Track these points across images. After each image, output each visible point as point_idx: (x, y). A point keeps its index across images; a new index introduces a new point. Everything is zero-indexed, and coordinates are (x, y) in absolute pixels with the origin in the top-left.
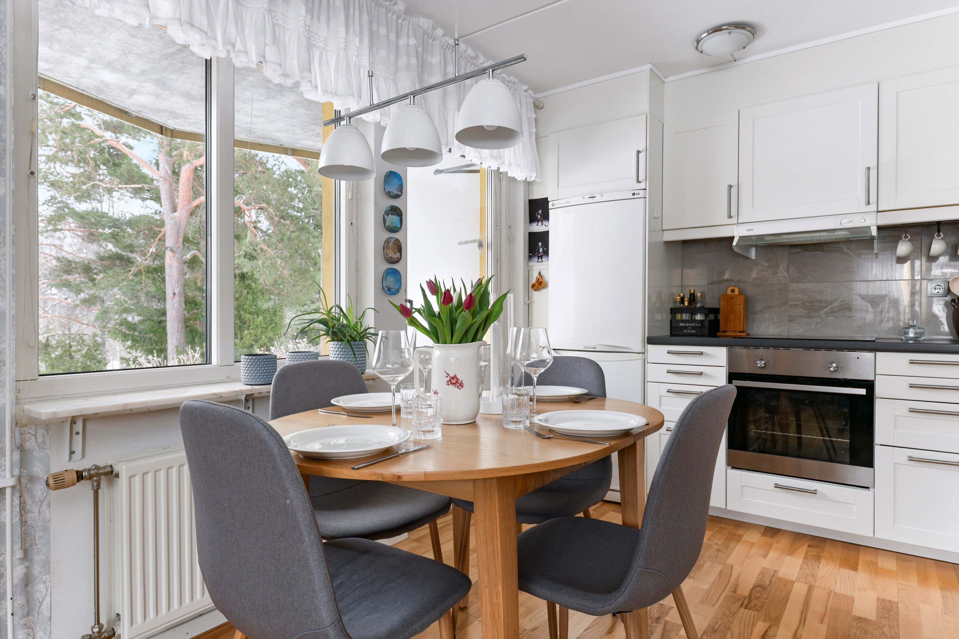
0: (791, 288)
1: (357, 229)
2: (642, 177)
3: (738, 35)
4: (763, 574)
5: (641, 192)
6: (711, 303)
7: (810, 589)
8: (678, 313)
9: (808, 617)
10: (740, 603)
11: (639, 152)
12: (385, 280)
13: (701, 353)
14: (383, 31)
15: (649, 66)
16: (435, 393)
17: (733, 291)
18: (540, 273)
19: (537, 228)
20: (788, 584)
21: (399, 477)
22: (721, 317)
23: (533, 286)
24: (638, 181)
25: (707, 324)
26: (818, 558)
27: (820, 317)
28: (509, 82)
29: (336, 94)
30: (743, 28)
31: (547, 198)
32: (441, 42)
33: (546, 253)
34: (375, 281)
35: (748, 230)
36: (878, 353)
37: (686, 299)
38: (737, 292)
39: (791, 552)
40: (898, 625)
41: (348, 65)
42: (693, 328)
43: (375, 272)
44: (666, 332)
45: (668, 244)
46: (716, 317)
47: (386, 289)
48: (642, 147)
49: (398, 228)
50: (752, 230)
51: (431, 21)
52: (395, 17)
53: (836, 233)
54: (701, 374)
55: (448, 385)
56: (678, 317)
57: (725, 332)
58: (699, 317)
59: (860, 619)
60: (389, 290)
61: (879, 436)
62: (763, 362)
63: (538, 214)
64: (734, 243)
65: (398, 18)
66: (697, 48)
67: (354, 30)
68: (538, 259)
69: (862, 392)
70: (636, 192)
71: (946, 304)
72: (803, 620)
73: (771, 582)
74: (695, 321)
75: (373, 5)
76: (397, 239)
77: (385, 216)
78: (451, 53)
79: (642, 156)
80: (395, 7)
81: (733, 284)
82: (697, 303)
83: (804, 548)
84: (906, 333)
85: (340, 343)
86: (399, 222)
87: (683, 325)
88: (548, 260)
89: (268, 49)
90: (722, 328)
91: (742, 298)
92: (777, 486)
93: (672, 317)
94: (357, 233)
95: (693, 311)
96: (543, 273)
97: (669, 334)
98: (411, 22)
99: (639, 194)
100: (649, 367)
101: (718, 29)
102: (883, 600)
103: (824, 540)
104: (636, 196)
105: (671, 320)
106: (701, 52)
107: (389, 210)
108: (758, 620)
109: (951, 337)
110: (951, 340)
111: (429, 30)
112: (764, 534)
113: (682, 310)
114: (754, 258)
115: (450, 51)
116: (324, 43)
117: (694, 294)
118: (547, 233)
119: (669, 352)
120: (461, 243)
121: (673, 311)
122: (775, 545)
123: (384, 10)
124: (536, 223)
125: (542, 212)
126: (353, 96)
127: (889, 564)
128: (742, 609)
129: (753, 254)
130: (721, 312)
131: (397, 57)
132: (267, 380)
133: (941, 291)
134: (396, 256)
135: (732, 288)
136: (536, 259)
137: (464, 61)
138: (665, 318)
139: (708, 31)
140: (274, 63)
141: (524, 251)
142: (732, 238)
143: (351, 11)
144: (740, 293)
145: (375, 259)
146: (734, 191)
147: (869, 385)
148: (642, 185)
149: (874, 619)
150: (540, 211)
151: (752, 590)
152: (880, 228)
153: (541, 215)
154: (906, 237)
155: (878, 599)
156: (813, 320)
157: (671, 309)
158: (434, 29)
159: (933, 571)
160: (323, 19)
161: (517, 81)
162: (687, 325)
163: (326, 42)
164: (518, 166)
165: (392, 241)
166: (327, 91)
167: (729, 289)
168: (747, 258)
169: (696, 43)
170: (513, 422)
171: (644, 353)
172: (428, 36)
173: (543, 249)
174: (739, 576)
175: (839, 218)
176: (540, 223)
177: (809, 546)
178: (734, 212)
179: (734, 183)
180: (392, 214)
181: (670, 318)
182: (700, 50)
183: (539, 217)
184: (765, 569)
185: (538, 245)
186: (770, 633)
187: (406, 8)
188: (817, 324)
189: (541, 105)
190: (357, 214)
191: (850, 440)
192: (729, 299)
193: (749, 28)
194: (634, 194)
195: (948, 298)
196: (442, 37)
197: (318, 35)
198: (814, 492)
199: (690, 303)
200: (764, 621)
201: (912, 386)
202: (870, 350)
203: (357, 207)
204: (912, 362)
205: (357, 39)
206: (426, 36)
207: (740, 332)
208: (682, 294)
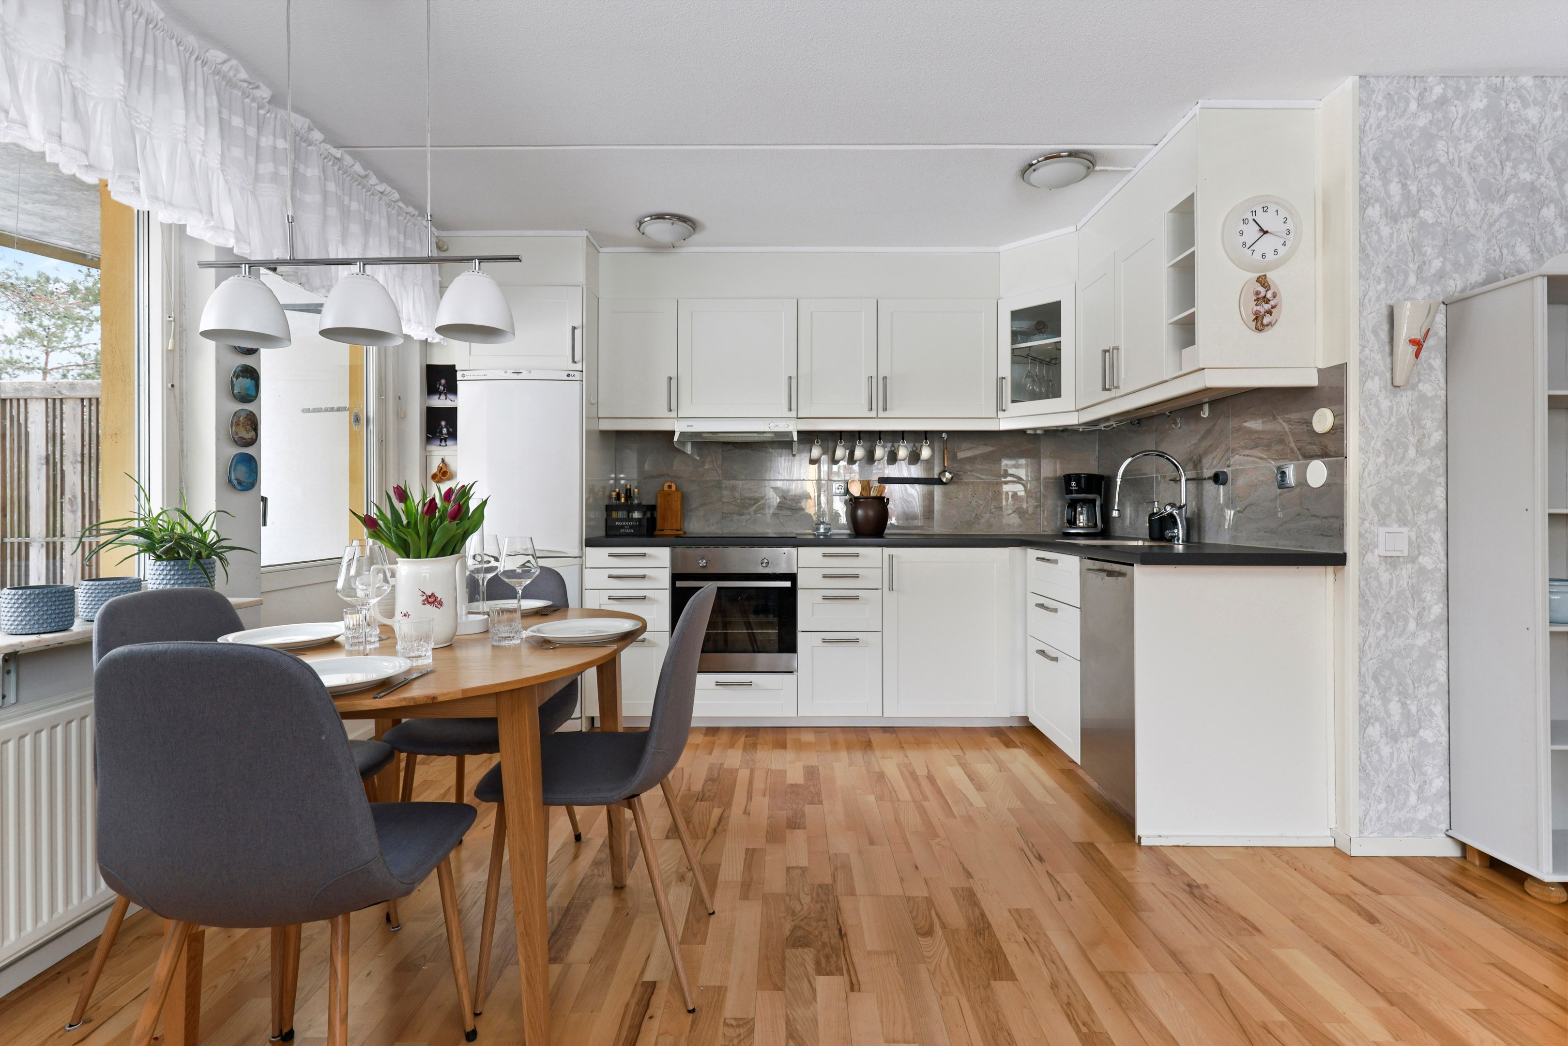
0: (723, 486)
1: (181, 394)
2: (578, 357)
3: (680, 226)
4: (711, 769)
5: (577, 374)
6: (648, 500)
7: (752, 772)
8: (615, 510)
9: (753, 794)
10: (696, 798)
11: (574, 328)
12: (235, 470)
13: (644, 555)
14: (237, 121)
15: (586, 233)
16: (405, 615)
17: (670, 487)
18: (443, 461)
19: (440, 402)
20: (734, 772)
21: (434, 698)
22: (658, 515)
23: (434, 477)
24: (574, 362)
25: (645, 522)
26: (754, 746)
27: (749, 514)
28: (407, 213)
29: (171, 204)
30: (684, 221)
31: (454, 366)
32: (320, 149)
33: (453, 435)
34: (217, 471)
35: (688, 426)
36: (799, 548)
37: (623, 495)
38: (674, 488)
39: (732, 745)
40: (820, 783)
41: (192, 166)
42: (631, 527)
43: (217, 458)
44: (602, 533)
45: (604, 434)
46: (652, 515)
47: (235, 482)
48: (578, 323)
49: (252, 396)
50: (692, 426)
51: (308, 120)
52: (255, 105)
53: (765, 435)
54: (644, 577)
55: (424, 604)
56: (615, 515)
57: (663, 530)
58: (636, 515)
59: (792, 785)
60: (240, 483)
61: (801, 624)
62: (704, 561)
63: (440, 384)
64: (676, 439)
65: (260, 107)
66: (639, 229)
67: (197, 117)
68: (441, 442)
69: (788, 584)
70: (571, 373)
71: (846, 503)
72: (750, 797)
73: (719, 774)
74: (632, 519)
75: (224, 83)
76: (251, 412)
77: (234, 379)
78: (332, 165)
79: (578, 332)
80: (255, 91)
81: (669, 479)
82: (633, 500)
83: (742, 739)
84: (818, 529)
85: (172, 563)
86: (253, 388)
87: (619, 523)
88: (456, 444)
89: (64, 125)
90: (659, 526)
91: (679, 494)
92: (718, 684)
93: (607, 515)
94: (182, 400)
95: (630, 509)
96: (447, 460)
97: (604, 534)
98: (279, 116)
99: (574, 376)
100: (587, 572)
101: (660, 217)
102: (808, 767)
103: (757, 729)
104: (570, 378)
105: (606, 519)
106: (643, 234)
107: (240, 371)
108: (713, 807)
109: (848, 532)
110: (849, 535)
111: (303, 131)
112: (706, 734)
113: (618, 508)
114: (689, 453)
115: (331, 163)
116: (148, 125)
117: (630, 489)
118: (454, 410)
119: (610, 555)
120: (308, 411)
121: (609, 509)
122: (718, 742)
123: (240, 94)
124: (438, 396)
125: (446, 383)
126: (201, 212)
127: (809, 737)
128: (699, 803)
129: (689, 449)
130: (658, 509)
131: (258, 160)
132: (60, 624)
133: (842, 491)
134: (250, 435)
135: (670, 484)
136: (438, 443)
137: (349, 178)
138: (600, 515)
139: (651, 216)
140: (74, 148)
141: (421, 431)
142: (673, 433)
143: (192, 87)
144: (677, 490)
145: (218, 439)
146: (674, 382)
147: (792, 577)
148: (578, 367)
149: (802, 782)
150: (443, 381)
151: (704, 785)
152: (799, 432)
153: (444, 386)
154: (818, 442)
155: (804, 766)
156: (743, 517)
157: (606, 506)
158: (310, 129)
159: (840, 737)
160: (147, 91)
161: (417, 213)
162: (624, 523)
163: (150, 124)
164: (420, 323)
165: (243, 415)
166: (158, 199)
167: (666, 485)
168: (684, 453)
169: (638, 224)
170: (505, 638)
171: (581, 557)
172: (301, 139)
173: (448, 430)
174: (690, 776)
175: (768, 421)
176: (443, 397)
177: (746, 737)
178: (673, 406)
179: (673, 374)
180: (243, 377)
181: (605, 516)
182: (642, 231)
183: (442, 388)
184: (712, 764)
185: (440, 424)
186: (725, 815)
187: (272, 97)
188: (747, 521)
189: (446, 247)
190: (181, 371)
191: (779, 630)
192: (667, 495)
193: (690, 223)
194: (568, 375)
195: (847, 497)
196: (321, 143)
197: (137, 112)
198: (750, 684)
199: (626, 500)
200: (719, 807)
201: (825, 576)
202: (794, 546)
203: (181, 362)
204: (825, 555)
205: (202, 129)
206: (298, 138)
207: (677, 530)
208: (617, 490)
